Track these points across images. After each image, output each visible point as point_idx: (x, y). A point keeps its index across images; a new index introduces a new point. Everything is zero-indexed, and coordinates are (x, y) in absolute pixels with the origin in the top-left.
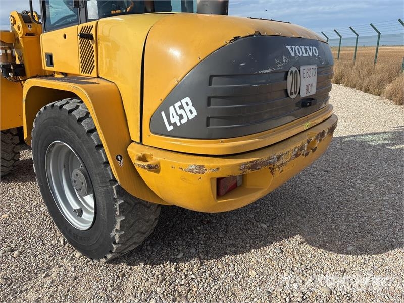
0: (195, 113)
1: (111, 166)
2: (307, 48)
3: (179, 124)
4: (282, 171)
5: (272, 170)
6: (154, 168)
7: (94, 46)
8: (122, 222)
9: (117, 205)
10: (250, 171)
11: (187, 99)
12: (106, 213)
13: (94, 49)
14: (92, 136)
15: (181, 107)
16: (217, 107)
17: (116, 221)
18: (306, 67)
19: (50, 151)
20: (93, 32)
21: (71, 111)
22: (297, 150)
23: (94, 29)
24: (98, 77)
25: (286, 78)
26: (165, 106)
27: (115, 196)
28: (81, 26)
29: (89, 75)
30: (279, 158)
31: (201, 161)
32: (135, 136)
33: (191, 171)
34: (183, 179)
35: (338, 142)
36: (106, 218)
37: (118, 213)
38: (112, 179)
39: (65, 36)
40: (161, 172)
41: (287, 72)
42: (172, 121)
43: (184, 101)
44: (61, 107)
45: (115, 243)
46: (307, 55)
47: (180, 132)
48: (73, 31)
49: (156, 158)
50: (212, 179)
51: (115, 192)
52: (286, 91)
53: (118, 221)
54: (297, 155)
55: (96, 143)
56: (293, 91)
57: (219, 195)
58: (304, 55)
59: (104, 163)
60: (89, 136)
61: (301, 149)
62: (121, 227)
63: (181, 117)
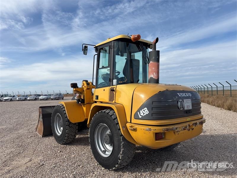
0: (148, 112)
1: (121, 130)
2: (186, 94)
3: (143, 116)
4: (178, 134)
5: (174, 132)
6: (135, 130)
7: (115, 93)
8: (123, 150)
9: (122, 144)
10: (166, 131)
11: (146, 108)
12: (117, 148)
13: (115, 94)
14: (115, 121)
15: (144, 111)
16: (155, 110)
17: (121, 150)
18: (186, 100)
19: (97, 128)
20: (115, 89)
21: (108, 113)
22: (184, 127)
23: (115, 88)
24: (115, 103)
25: (178, 103)
26: (139, 110)
27: (121, 141)
28: (110, 87)
29: (112, 102)
30: (176, 128)
31: (150, 127)
32: (129, 120)
33: (147, 130)
34: (144, 133)
35: (221, 138)
36: (117, 149)
37: (122, 147)
38: (121, 134)
39: (104, 90)
40: (137, 131)
41: (178, 101)
42: (141, 115)
43: (145, 109)
44: (105, 112)
45: (119, 159)
46: (186, 96)
47: (143, 118)
48: (107, 89)
49: (136, 126)
50: (154, 133)
51: (121, 139)
52: (178, 107)
53: (122, 150)
54: (184, 129)
55: (116, 123)
56: (181, 107)
57: (156, 140)
58: (185, 96)
59: (119, 129)
60: (114, 120)
61: (186, 127)
62: (123, 152)
63: (144, 113)
